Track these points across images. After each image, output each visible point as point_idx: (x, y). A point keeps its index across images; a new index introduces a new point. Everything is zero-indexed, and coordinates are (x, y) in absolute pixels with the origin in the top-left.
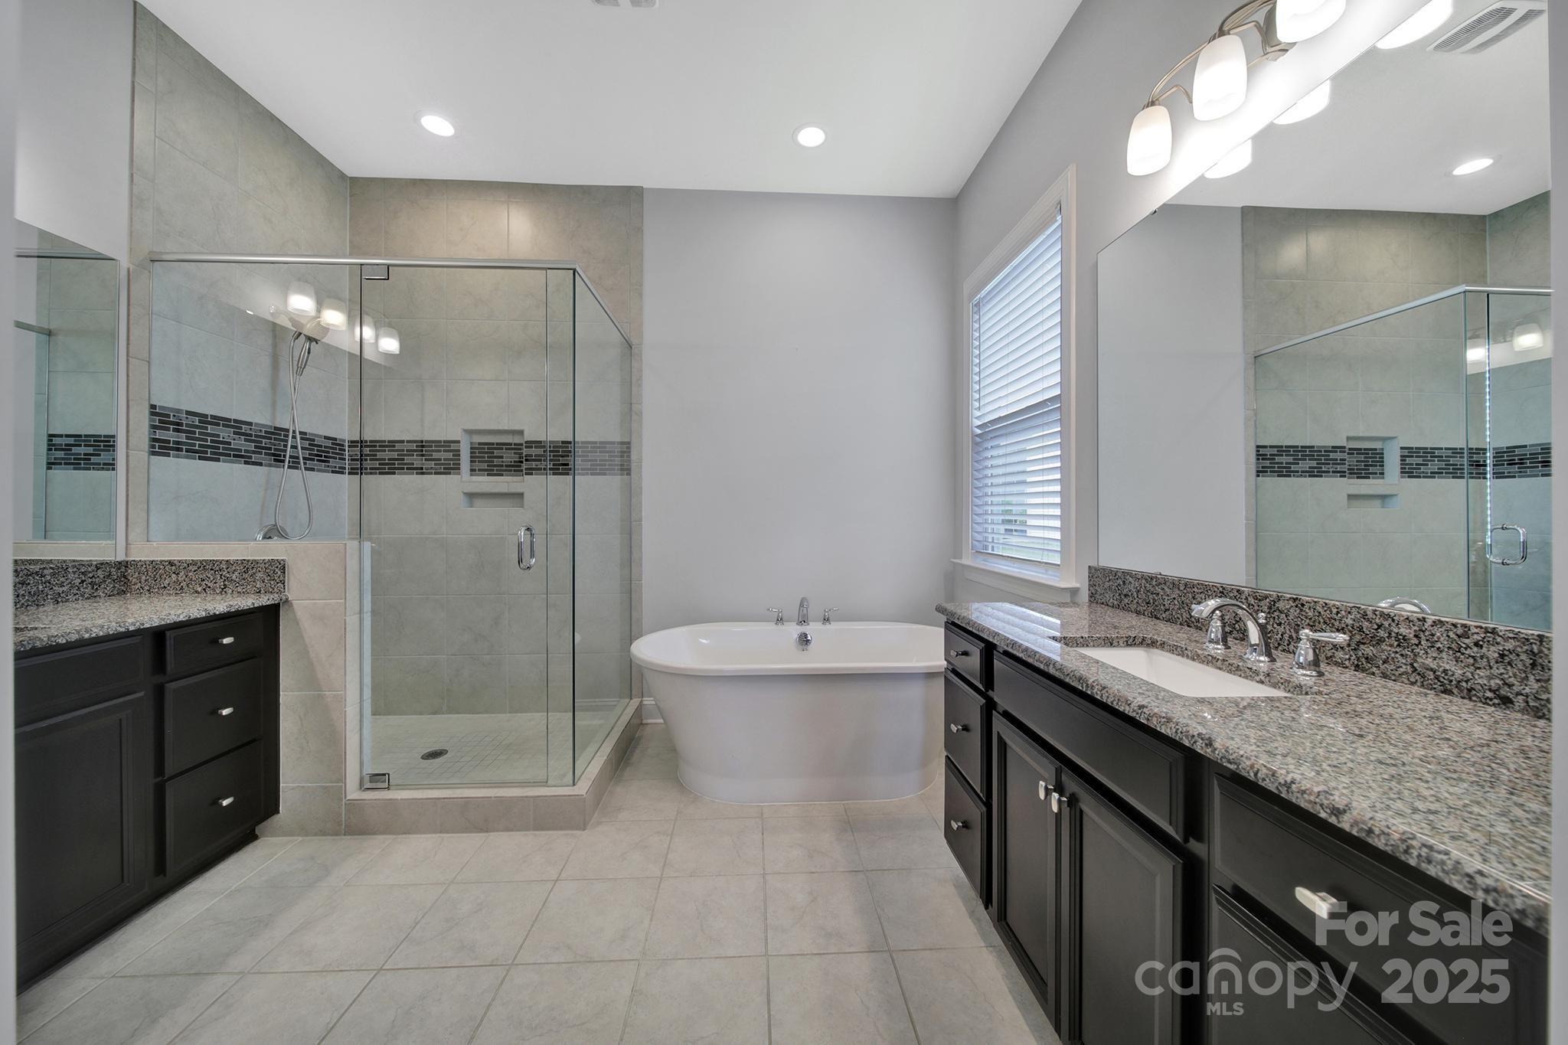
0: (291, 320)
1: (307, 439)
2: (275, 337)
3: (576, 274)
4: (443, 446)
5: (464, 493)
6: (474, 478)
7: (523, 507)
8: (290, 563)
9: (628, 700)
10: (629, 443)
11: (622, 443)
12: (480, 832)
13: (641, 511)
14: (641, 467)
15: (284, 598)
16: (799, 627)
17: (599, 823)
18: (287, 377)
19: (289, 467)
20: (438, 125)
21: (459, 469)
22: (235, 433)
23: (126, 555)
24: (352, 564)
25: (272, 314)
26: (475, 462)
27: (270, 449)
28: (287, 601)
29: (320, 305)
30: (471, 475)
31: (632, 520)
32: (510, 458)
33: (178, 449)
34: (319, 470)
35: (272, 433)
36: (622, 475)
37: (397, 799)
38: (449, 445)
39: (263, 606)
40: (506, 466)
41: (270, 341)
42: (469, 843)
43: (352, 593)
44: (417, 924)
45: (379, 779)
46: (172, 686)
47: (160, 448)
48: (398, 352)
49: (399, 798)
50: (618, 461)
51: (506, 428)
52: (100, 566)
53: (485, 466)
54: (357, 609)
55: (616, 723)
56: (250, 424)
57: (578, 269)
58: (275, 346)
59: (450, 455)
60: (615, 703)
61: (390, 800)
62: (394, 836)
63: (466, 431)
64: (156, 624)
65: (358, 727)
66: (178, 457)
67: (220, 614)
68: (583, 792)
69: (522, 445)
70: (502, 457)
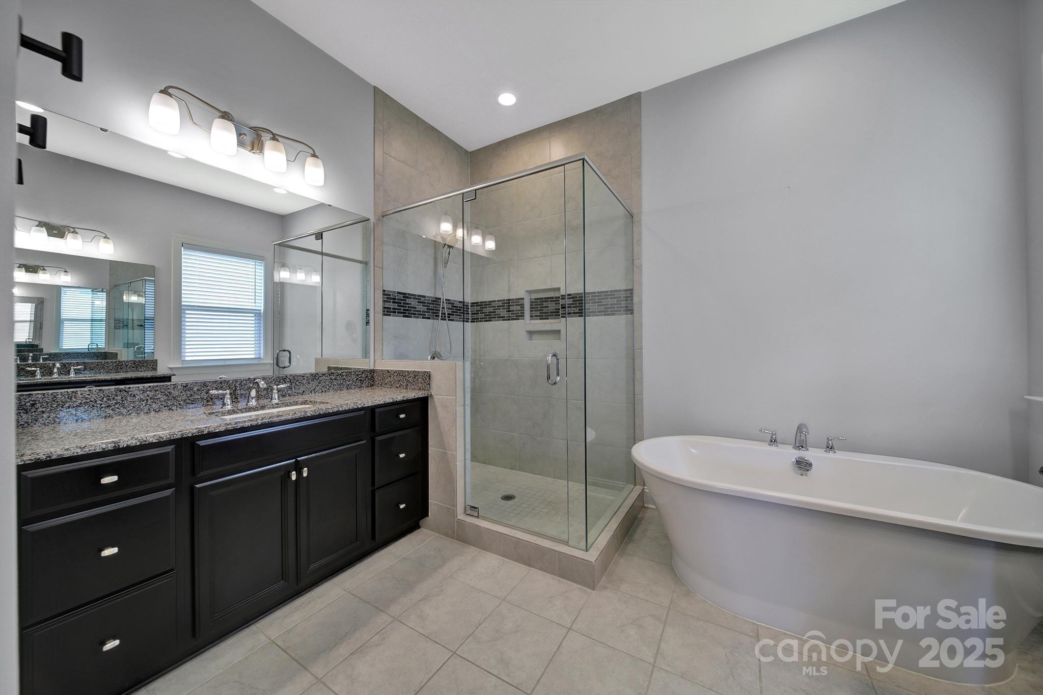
0: (442, 238)
1: (450, 303)
2: (435, 248)
3: (585, 162)
4: (515, 302)
5: (527, 331)
6: (533, 322)
7: (560, 340)
8: (432, 374)
9: (632, 486)
10: (632, 290)
11: (626, 290)
12: (525, 565)
13: (642, 341)
14: (641, 308)
15: (429, 393)
16: (797, 451)
17: (605, 588)
18: (441, 270)
19: (441, 319)
20: (507, 99)
21: (524, 316)
22: (418, 302)
23: (374, 367)
24: (460, 375)
25: (434, 236)
26: (533, 311)
27: (434, 310)
28: (431, 395)
29: (455, 227)
30: (531, 320)
31: (635, 349)
32: (552, 307)
33: (395, 312)
34: (456, 321)
35: (435, 301)
36: (627, 314)
37: (481, 526)
38: (519, 302)
39: (419, 398)
40: (551, 312)
41: (433, 251)
42: (518, 570)
43: (460, 393)
44: (480, 625)
45: (473, 510)
46: (378, 438)
47: (387, 312)
48: (494, 249)
49: (482, 526)
50: (623, 304)
51: (550, 287)
52: (364, 371)
53: (538, 313)
54: (462, 403)
55: (622, 504)
56: (425, 297)
57: (586, 158)
58: (435, 253)
59: (519, 308)
60: (624, 486)
61: (478, 526)
62: (479, 550)
63: (527, 291)
64: (370, 405)
65: (463, 475)
66: (394, 316)
67: (399, 401)
68: (593, 559)
69: (559, 298)
70: (548, 307)
